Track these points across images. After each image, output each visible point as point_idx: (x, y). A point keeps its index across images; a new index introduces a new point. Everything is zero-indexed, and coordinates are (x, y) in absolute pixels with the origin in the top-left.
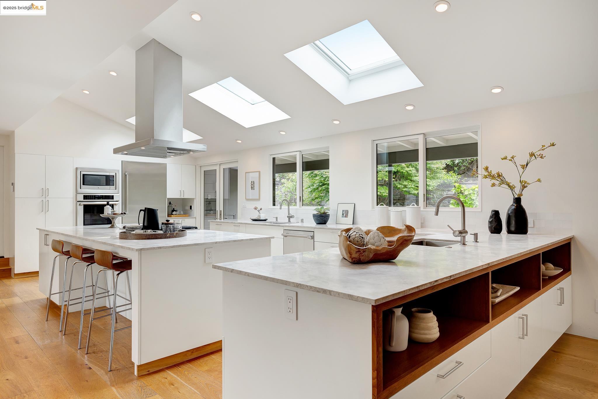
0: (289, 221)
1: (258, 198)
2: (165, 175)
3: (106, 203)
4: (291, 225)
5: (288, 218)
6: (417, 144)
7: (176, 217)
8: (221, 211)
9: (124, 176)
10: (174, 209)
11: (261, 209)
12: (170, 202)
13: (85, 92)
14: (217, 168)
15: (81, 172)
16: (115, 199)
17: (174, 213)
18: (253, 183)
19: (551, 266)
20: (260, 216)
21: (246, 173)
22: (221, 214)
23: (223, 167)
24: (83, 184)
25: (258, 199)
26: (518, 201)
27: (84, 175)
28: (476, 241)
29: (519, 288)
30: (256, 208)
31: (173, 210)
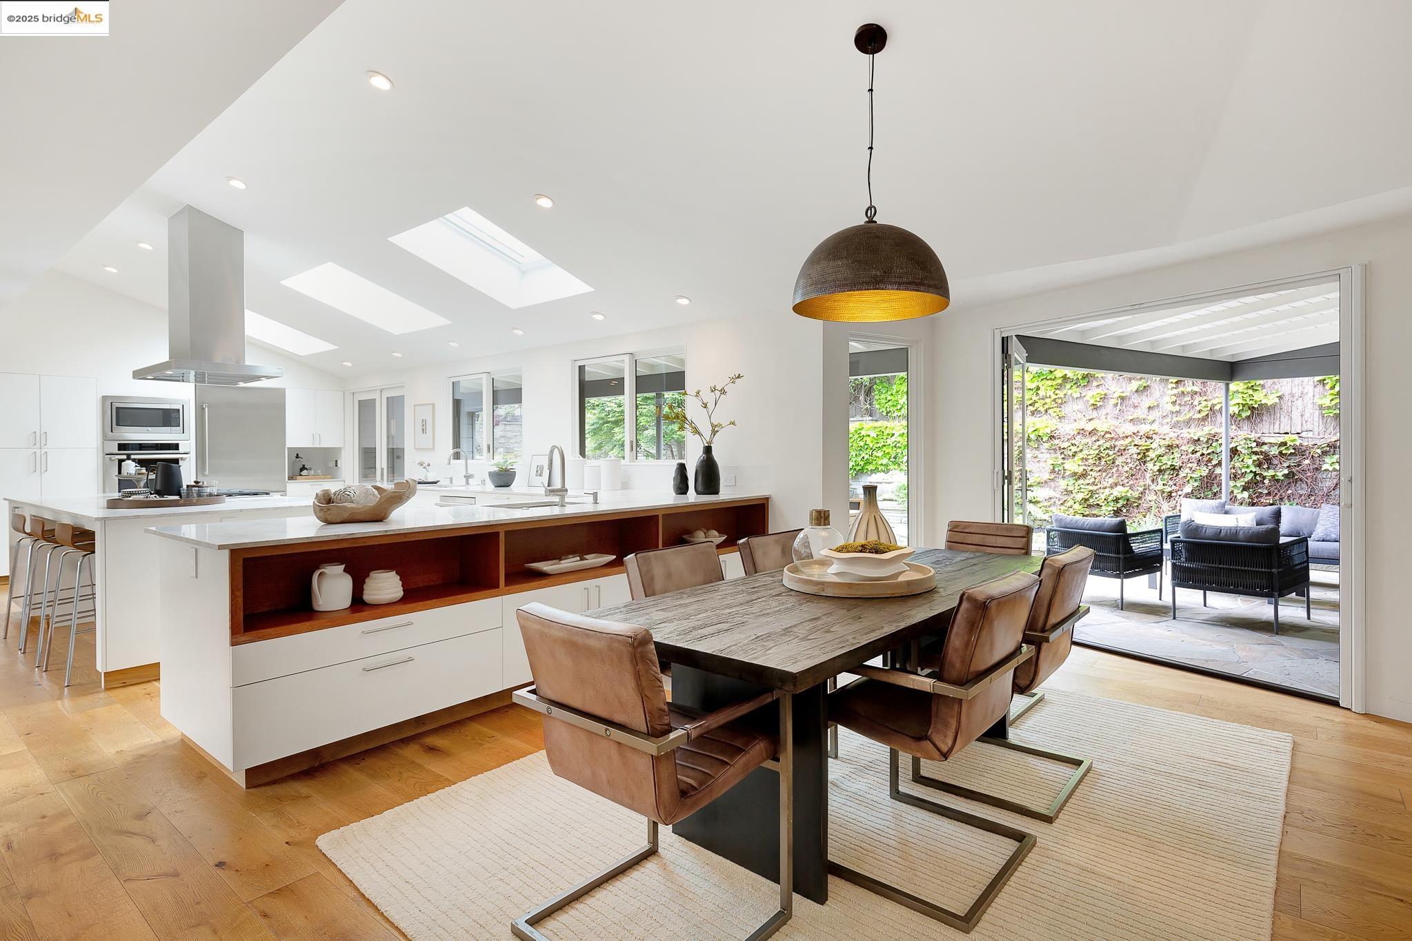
0: (467, 483)
1: (431, 447)
2: (281, 408)
3: (125, 457)
4: (454, 488)
5: (465, 479)
6: (622, 370)
7: (306, 479)
8: (382, 469)
9: (200, 410)
10: (304, 465)
11: (429, 465)
12: (297, 455)
13: (142, 245)
14: (376, 396)
15: (112, 403)
16: (181, 450)
17: (305, 472)
18: (424, 423)
19: (715, 533)
20: (426, 476)
21: (415, 405)
22: (382, 475)
23: (386, 394)
24: (118, 424)
25: (430, 449)
26: (708, 450)
27: (118, 409)
28: (596, 503)
29: (615, 557)
30: (421, 464)
31: (303, 468)
